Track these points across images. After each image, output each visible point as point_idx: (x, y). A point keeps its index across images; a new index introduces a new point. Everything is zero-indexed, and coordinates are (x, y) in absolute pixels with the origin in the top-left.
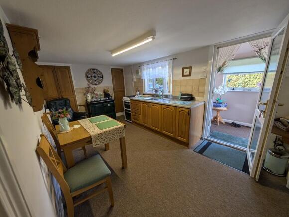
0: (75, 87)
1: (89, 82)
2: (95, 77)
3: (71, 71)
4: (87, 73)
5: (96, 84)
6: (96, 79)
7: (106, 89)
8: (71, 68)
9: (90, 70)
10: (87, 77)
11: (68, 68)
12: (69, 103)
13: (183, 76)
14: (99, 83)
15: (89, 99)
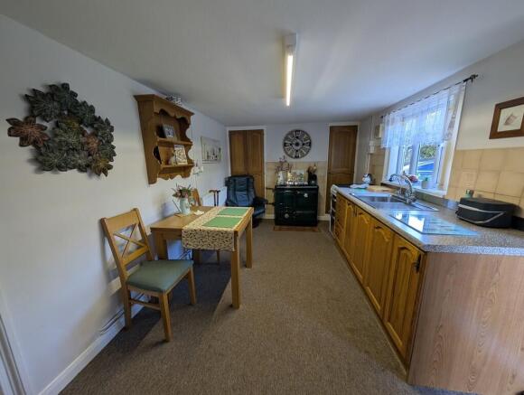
0: (265, 161)
1: (286, 153)
2: (297, 144)
3: (265, 137)
4: (286, 138)
5: (297, 157)
6: (298, 148)
7: (312, 165)
8: (265, 132)
9: (291, 133)
10: (285, 145)
11: (260, 132)
12: (253, 183)
13: (495, 134)
14: (303, 156)
15: (281, 180)
